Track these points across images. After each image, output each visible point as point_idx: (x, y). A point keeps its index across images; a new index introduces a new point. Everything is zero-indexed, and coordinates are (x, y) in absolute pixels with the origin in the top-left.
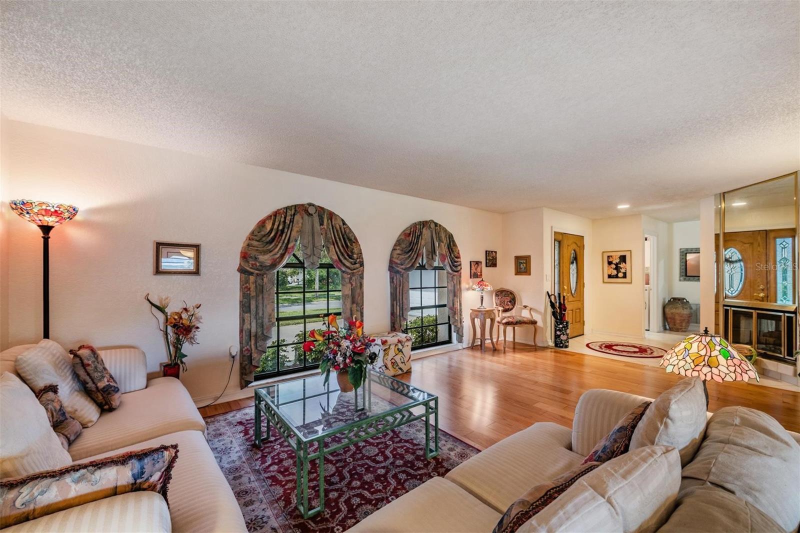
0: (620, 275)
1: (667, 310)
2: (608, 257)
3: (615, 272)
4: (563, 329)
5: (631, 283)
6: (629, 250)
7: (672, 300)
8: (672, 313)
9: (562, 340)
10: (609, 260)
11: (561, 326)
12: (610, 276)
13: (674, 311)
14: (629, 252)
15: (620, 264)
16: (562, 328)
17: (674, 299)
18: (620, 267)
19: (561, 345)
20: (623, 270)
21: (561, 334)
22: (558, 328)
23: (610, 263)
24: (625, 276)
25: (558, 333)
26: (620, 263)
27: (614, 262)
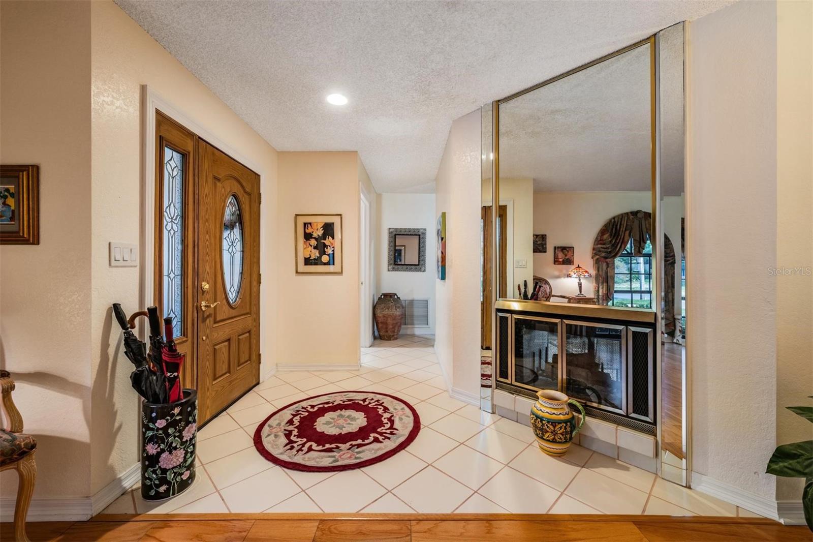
0: (325, 259)
1: (378, 312)
2: (305, 224)
3: (315, 254)
4: (170, 431)
5: (341, 273)
6: (340, 213)
7: (383, 297)
8: (384, 316)
9: (164, 471)
10: (307, 231)
11: (161, 423)
12: (308, 261)
13: (386, 312)
14: (340, 217)
15: (325, 239)
16: (165, 429)
17: (385, 295)
18: (324, 243)
19: (162, 489)
20: (329, 251)
21: (163, 451)
22: (150, 434)
23: (308, 236)
24: (331, 262)
25: (152, 449)
26: (324, 237)
27: (315, 235)
